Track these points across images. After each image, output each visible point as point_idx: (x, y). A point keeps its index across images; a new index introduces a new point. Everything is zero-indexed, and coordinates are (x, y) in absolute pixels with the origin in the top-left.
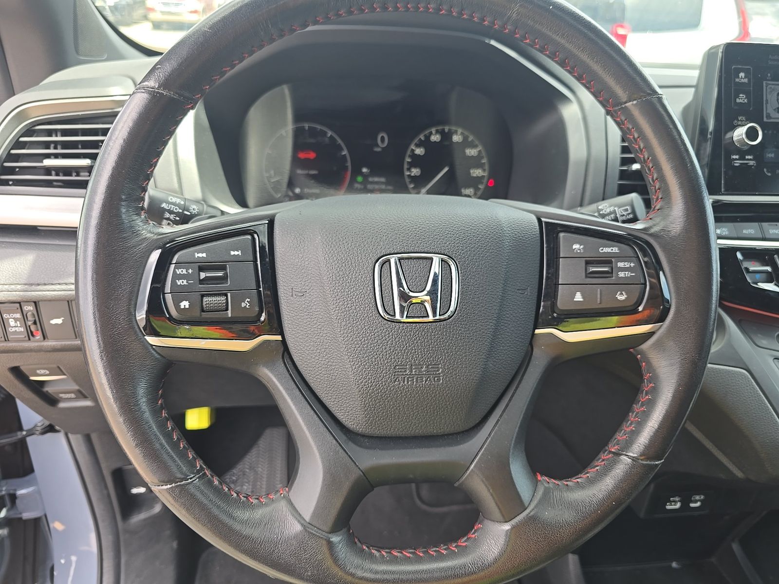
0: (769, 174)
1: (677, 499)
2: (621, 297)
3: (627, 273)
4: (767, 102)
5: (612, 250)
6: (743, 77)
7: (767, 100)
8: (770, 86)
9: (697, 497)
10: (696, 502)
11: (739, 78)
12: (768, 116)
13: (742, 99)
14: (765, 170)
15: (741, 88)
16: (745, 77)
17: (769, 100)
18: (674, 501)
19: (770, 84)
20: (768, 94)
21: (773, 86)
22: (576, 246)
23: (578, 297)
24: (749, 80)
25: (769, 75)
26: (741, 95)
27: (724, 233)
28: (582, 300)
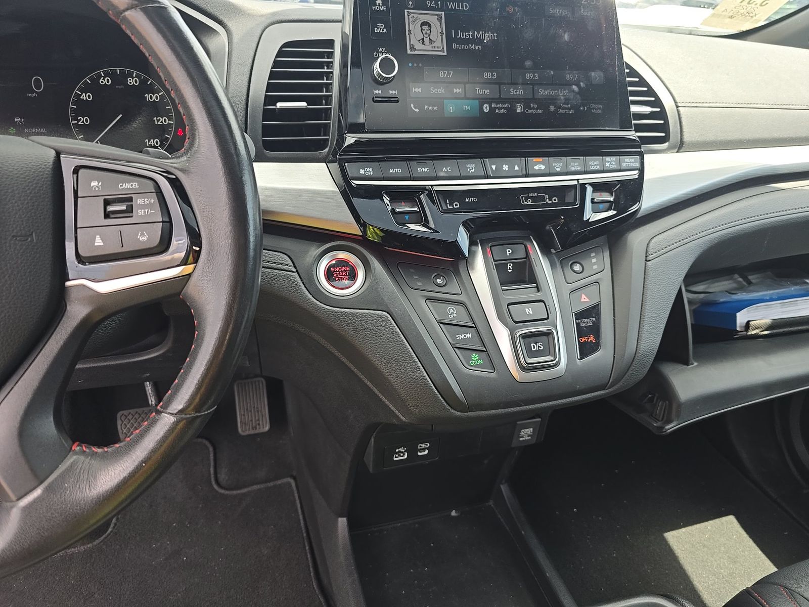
0: (417, 110)
1: (402, 449)
2: (143, 238)
3: (146, 210)
4: (410, 33)
5: (132, 185)
6: (381, 5)
7: (410, 31)
8: (412, 15)
9: (424, 446)
10: (423, 450)
11: (377, 5)
12: (412, 48)
13: (380, 28)
14: (412, 106)
15: (379, 17)
16: (383, 5)
17: (412, 32)
18: (400, 452)
19: (412, 13)
20: (410, 24)
21: (415, 16)
22: (94, 184)
23: (99, 242)
24: (387, 8)
25: (410, 3)
26: (380, 25)
27: (369, 173)
28: (102, 244)
